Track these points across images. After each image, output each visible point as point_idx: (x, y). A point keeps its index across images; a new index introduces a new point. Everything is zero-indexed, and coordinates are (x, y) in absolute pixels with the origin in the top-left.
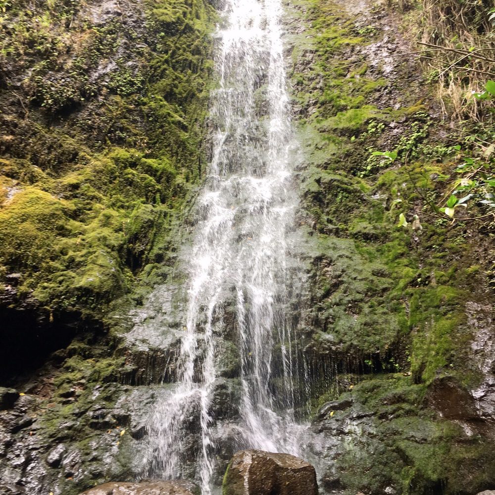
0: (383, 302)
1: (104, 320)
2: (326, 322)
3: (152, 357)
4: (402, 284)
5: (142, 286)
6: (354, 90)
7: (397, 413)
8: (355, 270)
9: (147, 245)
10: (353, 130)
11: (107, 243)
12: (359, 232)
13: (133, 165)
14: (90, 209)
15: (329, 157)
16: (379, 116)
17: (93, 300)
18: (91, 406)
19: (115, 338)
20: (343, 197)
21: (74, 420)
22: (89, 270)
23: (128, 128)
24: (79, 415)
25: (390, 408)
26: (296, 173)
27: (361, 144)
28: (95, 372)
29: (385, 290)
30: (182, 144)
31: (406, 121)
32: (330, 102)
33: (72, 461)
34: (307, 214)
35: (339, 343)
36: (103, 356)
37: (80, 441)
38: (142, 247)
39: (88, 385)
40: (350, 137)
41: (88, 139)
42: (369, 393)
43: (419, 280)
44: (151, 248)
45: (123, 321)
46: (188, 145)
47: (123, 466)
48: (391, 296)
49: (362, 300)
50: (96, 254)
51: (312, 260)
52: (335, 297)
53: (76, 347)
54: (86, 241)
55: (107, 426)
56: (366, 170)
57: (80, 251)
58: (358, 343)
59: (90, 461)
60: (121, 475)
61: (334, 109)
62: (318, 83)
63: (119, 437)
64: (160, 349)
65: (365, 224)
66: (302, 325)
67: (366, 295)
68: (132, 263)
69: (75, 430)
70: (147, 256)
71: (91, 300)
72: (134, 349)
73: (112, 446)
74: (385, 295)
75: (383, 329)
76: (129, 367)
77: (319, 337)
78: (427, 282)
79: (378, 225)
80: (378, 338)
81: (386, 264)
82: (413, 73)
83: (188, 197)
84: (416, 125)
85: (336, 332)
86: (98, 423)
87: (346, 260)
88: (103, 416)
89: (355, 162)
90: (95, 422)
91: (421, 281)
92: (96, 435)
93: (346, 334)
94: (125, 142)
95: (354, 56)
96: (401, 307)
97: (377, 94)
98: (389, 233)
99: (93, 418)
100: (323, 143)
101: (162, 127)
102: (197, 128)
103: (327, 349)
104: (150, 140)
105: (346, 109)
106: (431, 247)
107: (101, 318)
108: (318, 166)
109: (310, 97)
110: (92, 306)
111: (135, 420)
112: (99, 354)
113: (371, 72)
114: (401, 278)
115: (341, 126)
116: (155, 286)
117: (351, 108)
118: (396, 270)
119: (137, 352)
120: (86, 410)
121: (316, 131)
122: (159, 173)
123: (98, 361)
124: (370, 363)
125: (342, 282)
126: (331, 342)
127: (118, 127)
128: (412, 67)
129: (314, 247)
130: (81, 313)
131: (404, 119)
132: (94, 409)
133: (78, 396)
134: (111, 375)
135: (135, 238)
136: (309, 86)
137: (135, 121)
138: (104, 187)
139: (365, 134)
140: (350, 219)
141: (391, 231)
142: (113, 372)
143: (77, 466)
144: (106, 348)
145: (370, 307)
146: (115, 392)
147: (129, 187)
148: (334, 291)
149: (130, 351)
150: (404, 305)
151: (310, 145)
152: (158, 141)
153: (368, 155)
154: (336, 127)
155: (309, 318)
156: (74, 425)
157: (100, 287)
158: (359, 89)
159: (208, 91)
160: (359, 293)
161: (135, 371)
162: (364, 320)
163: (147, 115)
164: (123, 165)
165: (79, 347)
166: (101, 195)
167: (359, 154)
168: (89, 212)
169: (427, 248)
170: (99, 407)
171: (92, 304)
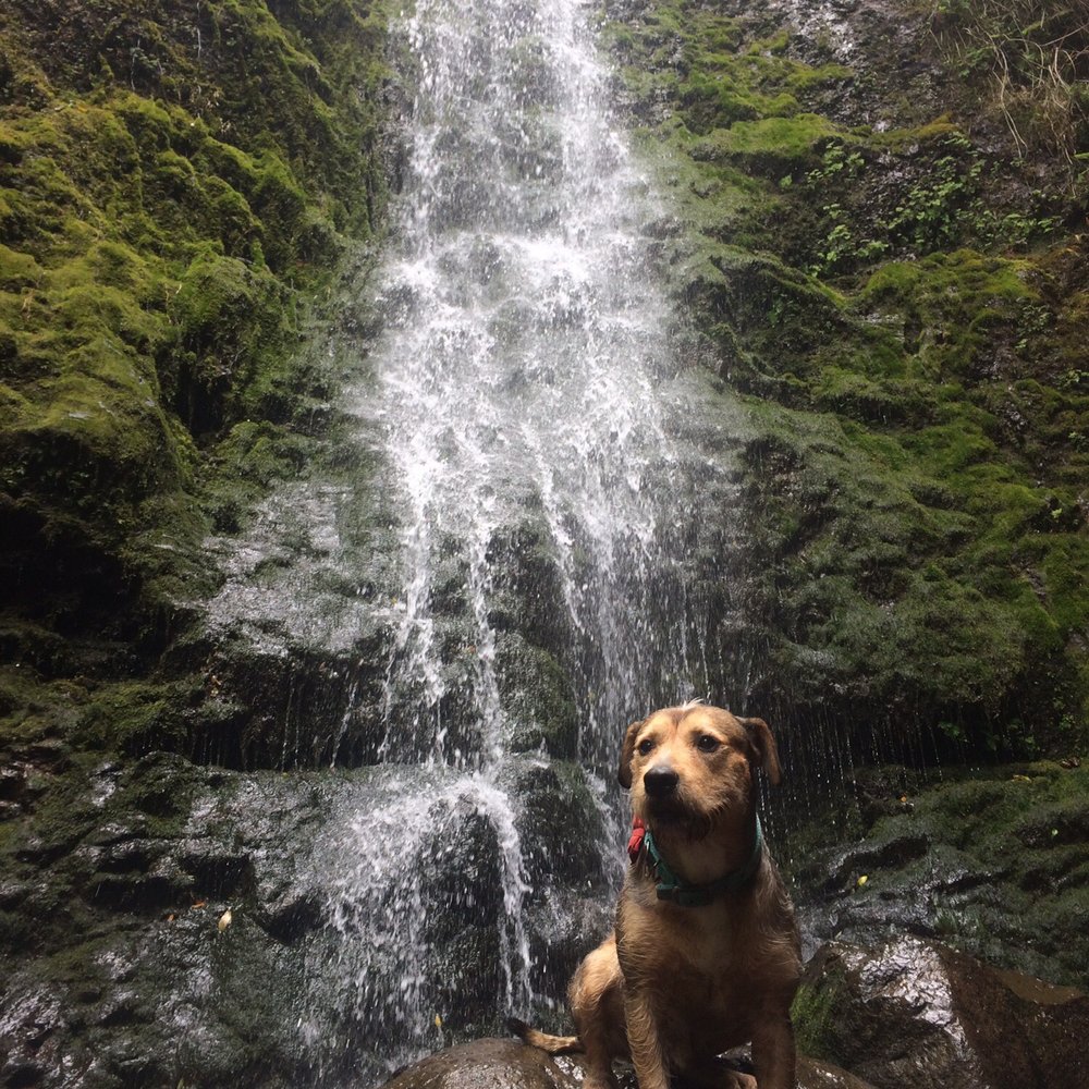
0: (959, 571)
1: (126, 553)
2: (800, 619)
3: (300, 677)
4: (1004, 522)
5: (228, 478)
6: (763, 81)
7: (1074, 872)
8: (862, 484)
9: (237, 365)
10: (785, 160)
11: (124, 325)
12: (849, 396)
13: (185, 147)
14: (56, 229)
15: (732, 215)
16: (848, 138)
17: (86, 482)
18: (89, 830)
19: (164, 610)
20: (786, 310)
21: (24, 876)
22: (67, 389)
23: (164, 49)
24: (42, 859)
25: (1049, 858)
26: (652, 241)
27: (809, 197)
28: (96, 715)
29: (957, 539)
30: (318, 128)
31: (919, 154)
32: (708, 98)
33: (28, 1023)
34: (702, 340)
35: (854, 675)
36: (111, 672)
37: (50, 954)
38: (222, 371)
39: (74, 758)
40: (776, 179)
41: (42, 44)
42: (972, 817)
43: (1056, 513)
44: (250, 379)
45: (188, 562)
46: (337, 138)
47: (249, 1037)
48: (977, 555)
49: (900, 562)
50: (92, 346)
51: (743, 450)
52: (819, 552)
53: (18, 633)
54: (53, 308)
55: (160, 898)
56: (823, 261)
57: (34, 331)
58: (918, 674)
59: (105, 1024)
60: (238, 1074)
61: (720, 114)
62: (671, 54)
63: (212, 936)
64: (326, 653)
65: (858, 379)
66: (734, 621)
67: (910, 547)
68: (192, 410)
69: (33, 910)
70: (237, 397)
71: (78, 479)
72: (236, 647)
73: (184, 967)
74: (964, 551)
75: (983, 638)
76: (220, 706)
77: (792, 656)
78: (1076, 522)
79: (896, 382)
80: (970, 660)
81: (942, 476)
82: (916, 56)
83: (345, 265)
84: (950, 163)
85: (842, 643)
86: (126, 885)
87: (829, 457)
88: (140, 861)
89: (797, 237)
90: (115, 883)
91: (1061, 516)
92: (121, 928)
93: (874, 648)
94: (156, 83)
95: (750, 12)
96: (1014, 582)
97: (828, 96)
98: (932, 404)
99: (105, 865)
100: (709, 182)
101: (263, 71)
102: (357, 99)
103: (817, 692)
104: (229, 98)
105: (754, 118)
106: (1062, 438)
107: (113, 546)
108: (708, 232)
109: (654, 81)
110: (81, 503)
111: (271, 874)
112: (100, 665)
113: (800, 50)
114: (998, 509)
115: (752, 149)
116: (274, 482)
117: (766, 117)
118: (977, 489)
119: (248, 657)
120: (74, 842)
121: (684, 155)
122: (256, 189)
123: (93, 689)
124: (956, 733)
125: (833, 514)
126: (830, 672)
127: (136, 36)
128: (907, 45)
129: (740, 420)
130: (42, 521)
131: (913, 149)
132: (102, 838)
133: (37, 794)
134: (155, 729)
135: (202, 337)
136: (647, 56)
137: (184, 37)
138: (98, 186)
139: (816, 173)
140: (810, 368)
141: (935, 400)
142: (161, 719)
143: (52, 1043)
144: (123, 648)
145: (930, 579)
146: (177, 784)
147: (171, 202)
148: (810, 538)
149: (220, 655)
150: (1025, 578)
151: (675, 184)
152: (249, 104)
153: (827, 226)
154: (739, 150)
155: (755, 603)
156: (27, 893)
157: (112, 443)
158: (778, 79)
159: (383, 16)
160: (891, 542)
161: (240, 720)
162: (921, 612)
163: (222, 28)
164: (155, 136)
165: (29, 635)
166: (88, 202)
167: (804, 220)
168: (53, 236)
169: (1052, 440)
170: (125, 830)
171: (81, 494)
